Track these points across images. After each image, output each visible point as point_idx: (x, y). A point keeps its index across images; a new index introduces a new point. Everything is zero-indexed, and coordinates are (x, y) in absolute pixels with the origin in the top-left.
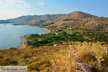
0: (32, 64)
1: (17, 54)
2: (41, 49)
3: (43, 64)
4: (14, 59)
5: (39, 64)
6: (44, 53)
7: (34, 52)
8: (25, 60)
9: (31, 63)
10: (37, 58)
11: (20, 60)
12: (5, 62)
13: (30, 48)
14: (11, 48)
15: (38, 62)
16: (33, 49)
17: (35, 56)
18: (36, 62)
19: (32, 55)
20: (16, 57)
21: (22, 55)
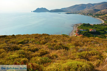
0: (82, 53)
1: (69, 41)
2: (93, 40)
3: (94, 55)
4: (66, 45)
5: (89, 54)
6: (96, 45)
7: (85, 41)
8: (75, 48)
9: (81, 51)
10: (87, 47)
11: (71, 46)
12: (59, 46)
13: (81, 37)
14: (63, 35)
15: (88, 52)
16: (84, 38)
17: (85, 46)
18: (87, 52)
19: (83, 44)
20: (68, 43)
21: (74, 42)
